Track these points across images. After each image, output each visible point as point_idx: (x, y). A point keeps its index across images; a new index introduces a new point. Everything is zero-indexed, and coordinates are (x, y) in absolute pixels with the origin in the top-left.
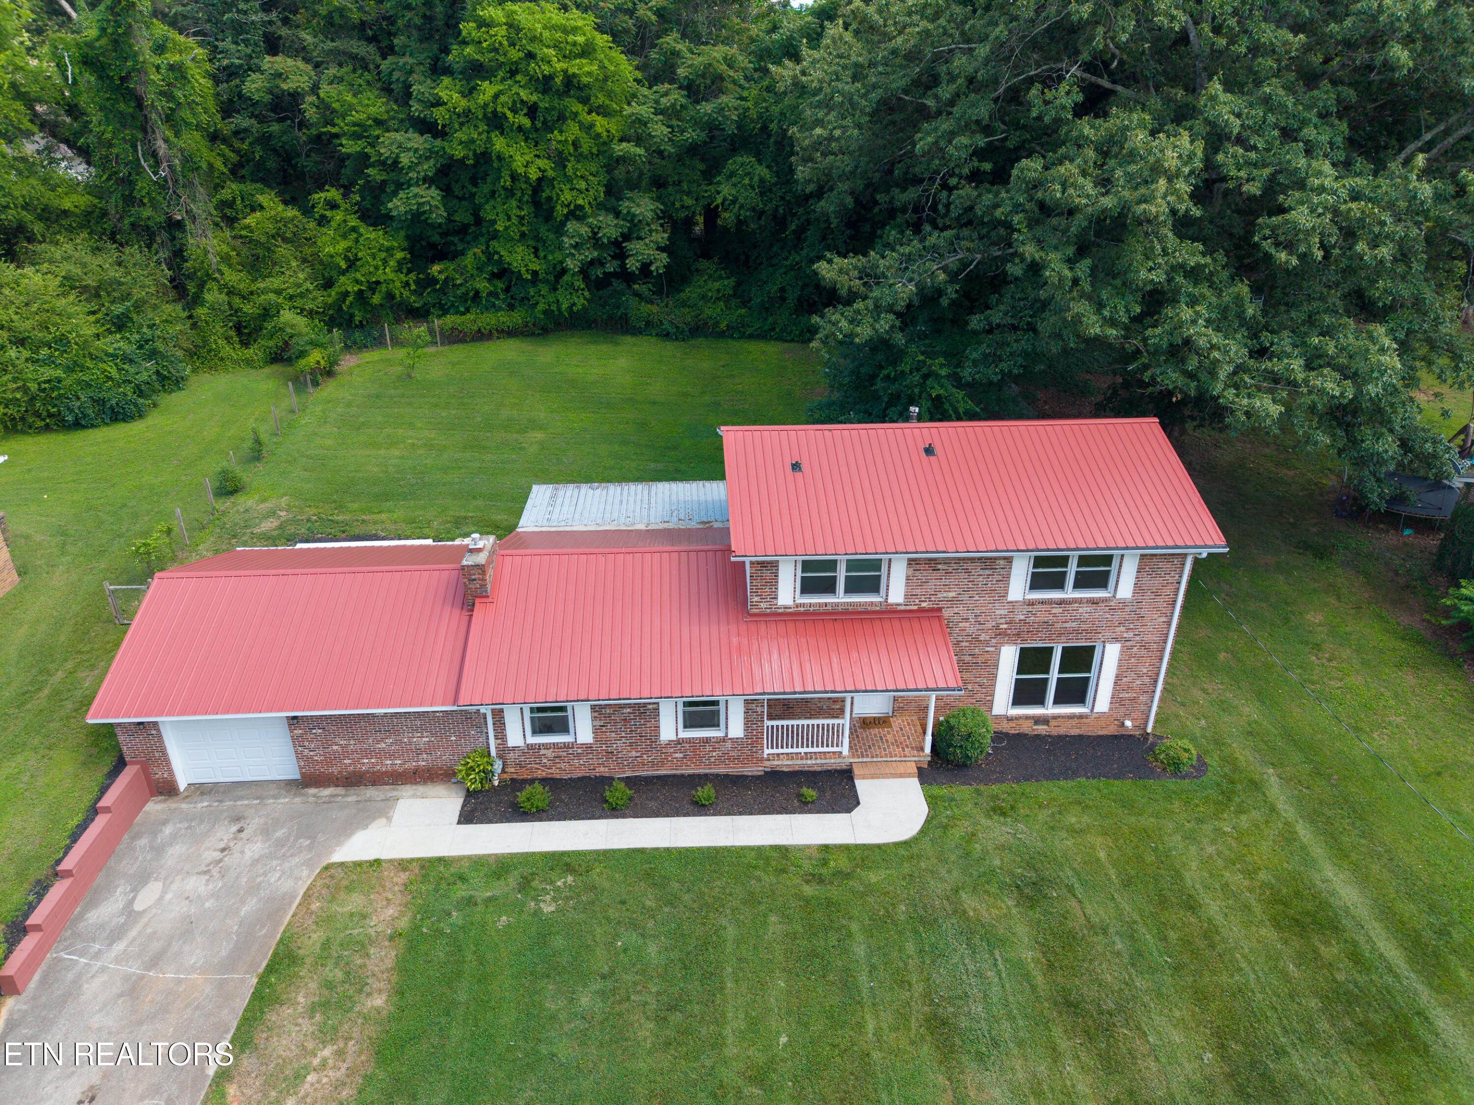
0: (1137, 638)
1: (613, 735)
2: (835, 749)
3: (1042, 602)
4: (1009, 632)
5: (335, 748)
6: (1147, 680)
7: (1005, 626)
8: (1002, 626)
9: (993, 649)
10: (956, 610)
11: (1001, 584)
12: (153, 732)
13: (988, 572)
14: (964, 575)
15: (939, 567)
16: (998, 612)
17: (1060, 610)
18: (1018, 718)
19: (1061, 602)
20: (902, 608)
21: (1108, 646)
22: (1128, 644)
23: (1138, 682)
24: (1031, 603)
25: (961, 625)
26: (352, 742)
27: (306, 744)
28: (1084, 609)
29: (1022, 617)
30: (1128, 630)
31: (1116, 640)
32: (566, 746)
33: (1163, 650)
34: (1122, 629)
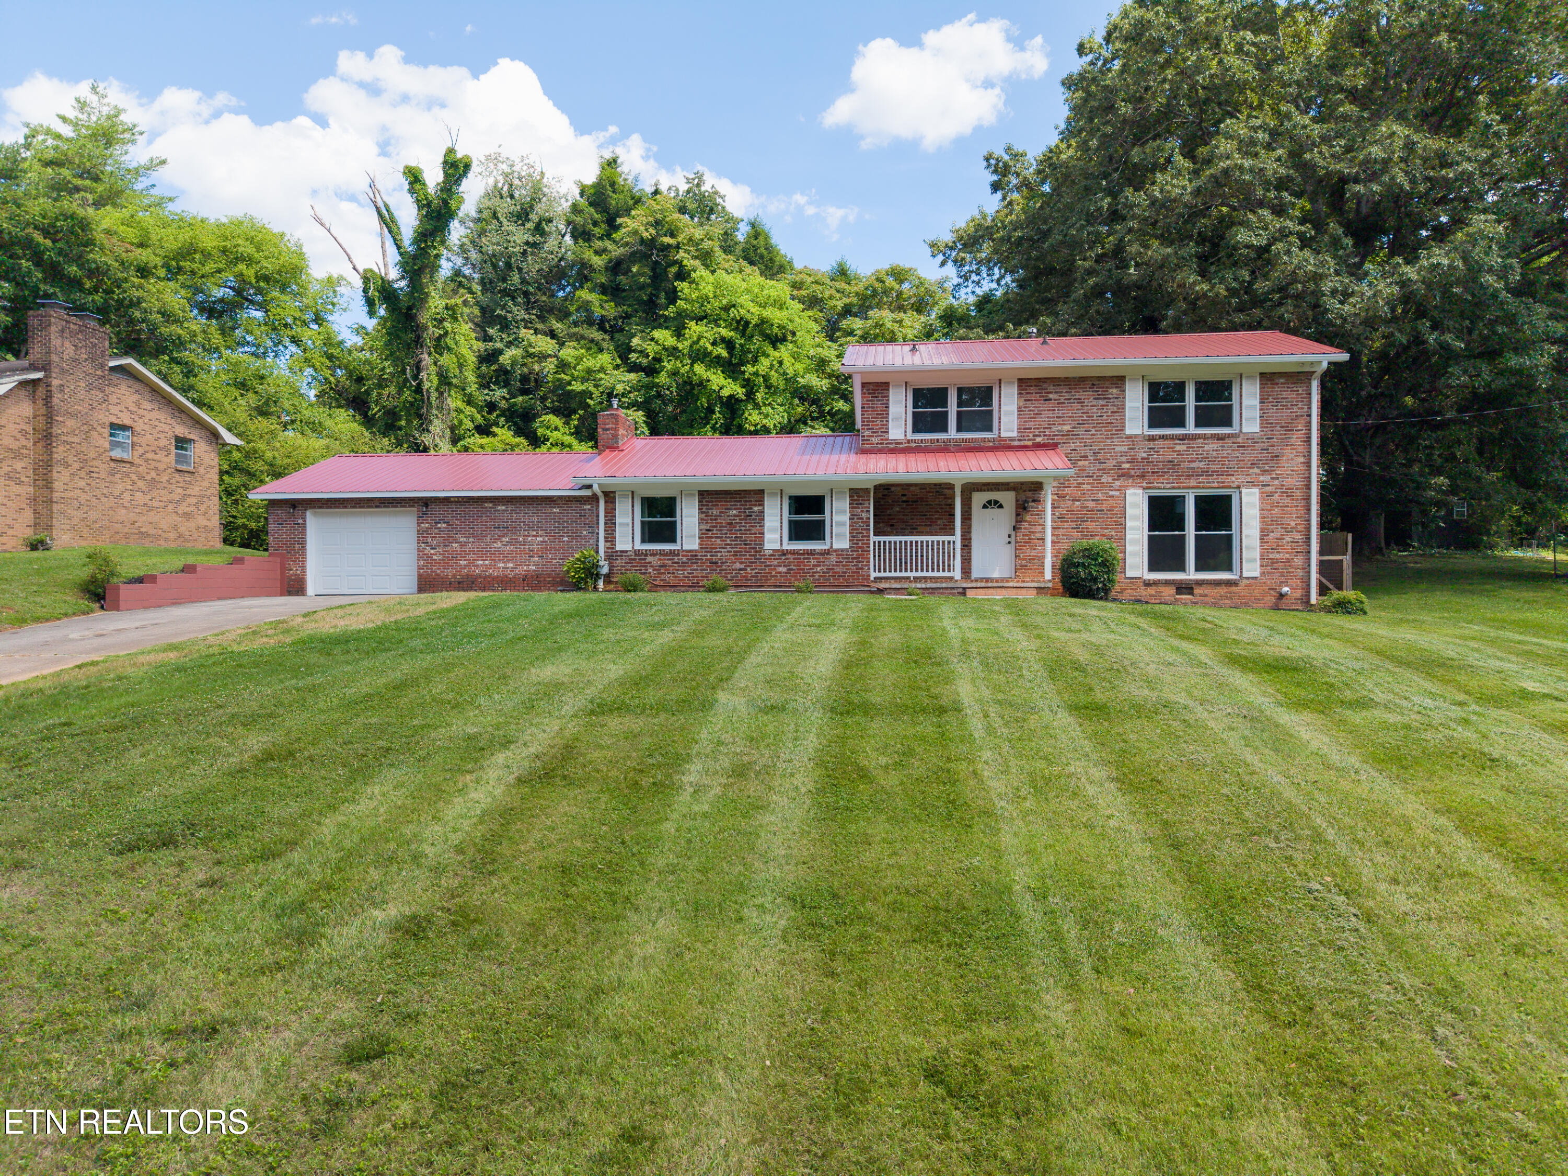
0: (1276, 482)
1: (718, 541)
2: (946, 574)
3: (1163, 437)
4: (1132, 472)
5: (455, 545)
6: (1298, 537)
7: (1127, 466)
8: (1124, 466)
9: (1117, 493)
10: (1073, 446)
11: (1117, 416)
12: (300, 521)
13: (1101, 402)
14: (1076, 406)
15: (1051, 396)
16: (1118, 449)
17: (1184, 447)
18: (1156, 583)
19: (1183, 438)
20: (1016, 443)
21: (1244, 491)
22: (1268, 489)
23: (1288, 539)
24: (1152, 439)
25: (1080, 463)
26: (471, 540)
27: (430, 540)
28: (1211, 446)
29: (1145, 455)
30: (1264, 472)
31: (1252, 484)
32: (672, 553)
33: (1308, 499)
34: (1256, 470)
